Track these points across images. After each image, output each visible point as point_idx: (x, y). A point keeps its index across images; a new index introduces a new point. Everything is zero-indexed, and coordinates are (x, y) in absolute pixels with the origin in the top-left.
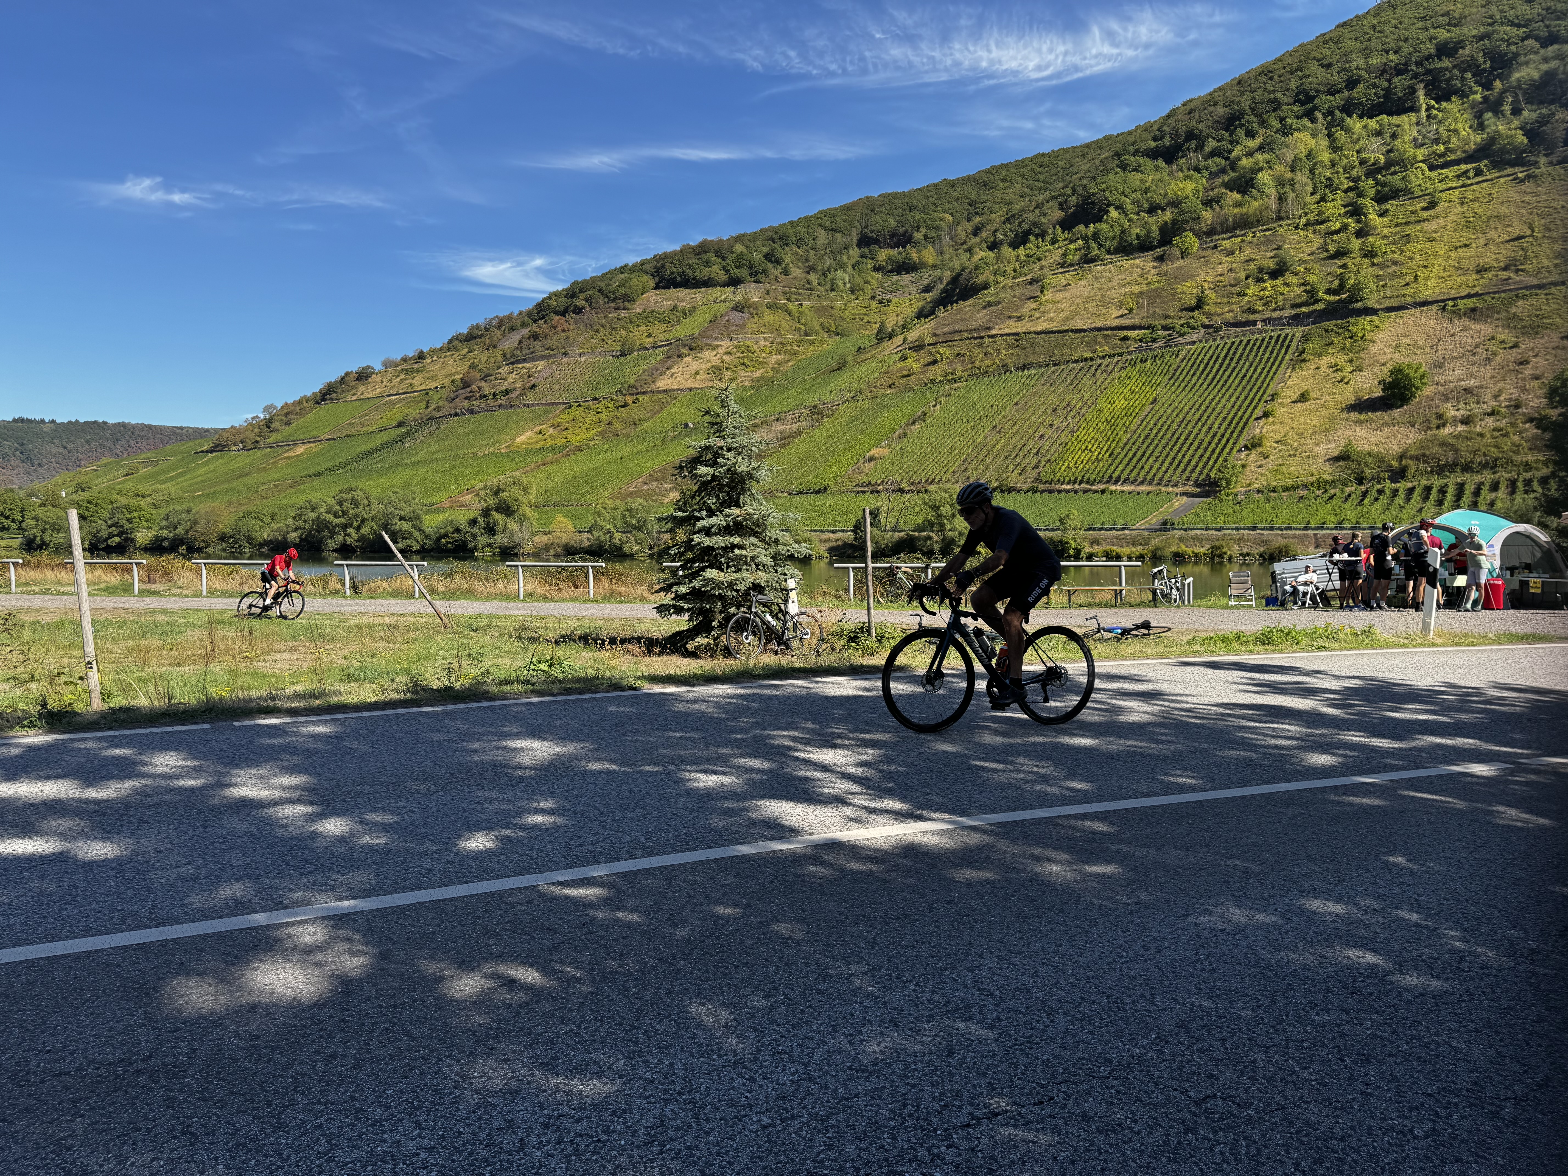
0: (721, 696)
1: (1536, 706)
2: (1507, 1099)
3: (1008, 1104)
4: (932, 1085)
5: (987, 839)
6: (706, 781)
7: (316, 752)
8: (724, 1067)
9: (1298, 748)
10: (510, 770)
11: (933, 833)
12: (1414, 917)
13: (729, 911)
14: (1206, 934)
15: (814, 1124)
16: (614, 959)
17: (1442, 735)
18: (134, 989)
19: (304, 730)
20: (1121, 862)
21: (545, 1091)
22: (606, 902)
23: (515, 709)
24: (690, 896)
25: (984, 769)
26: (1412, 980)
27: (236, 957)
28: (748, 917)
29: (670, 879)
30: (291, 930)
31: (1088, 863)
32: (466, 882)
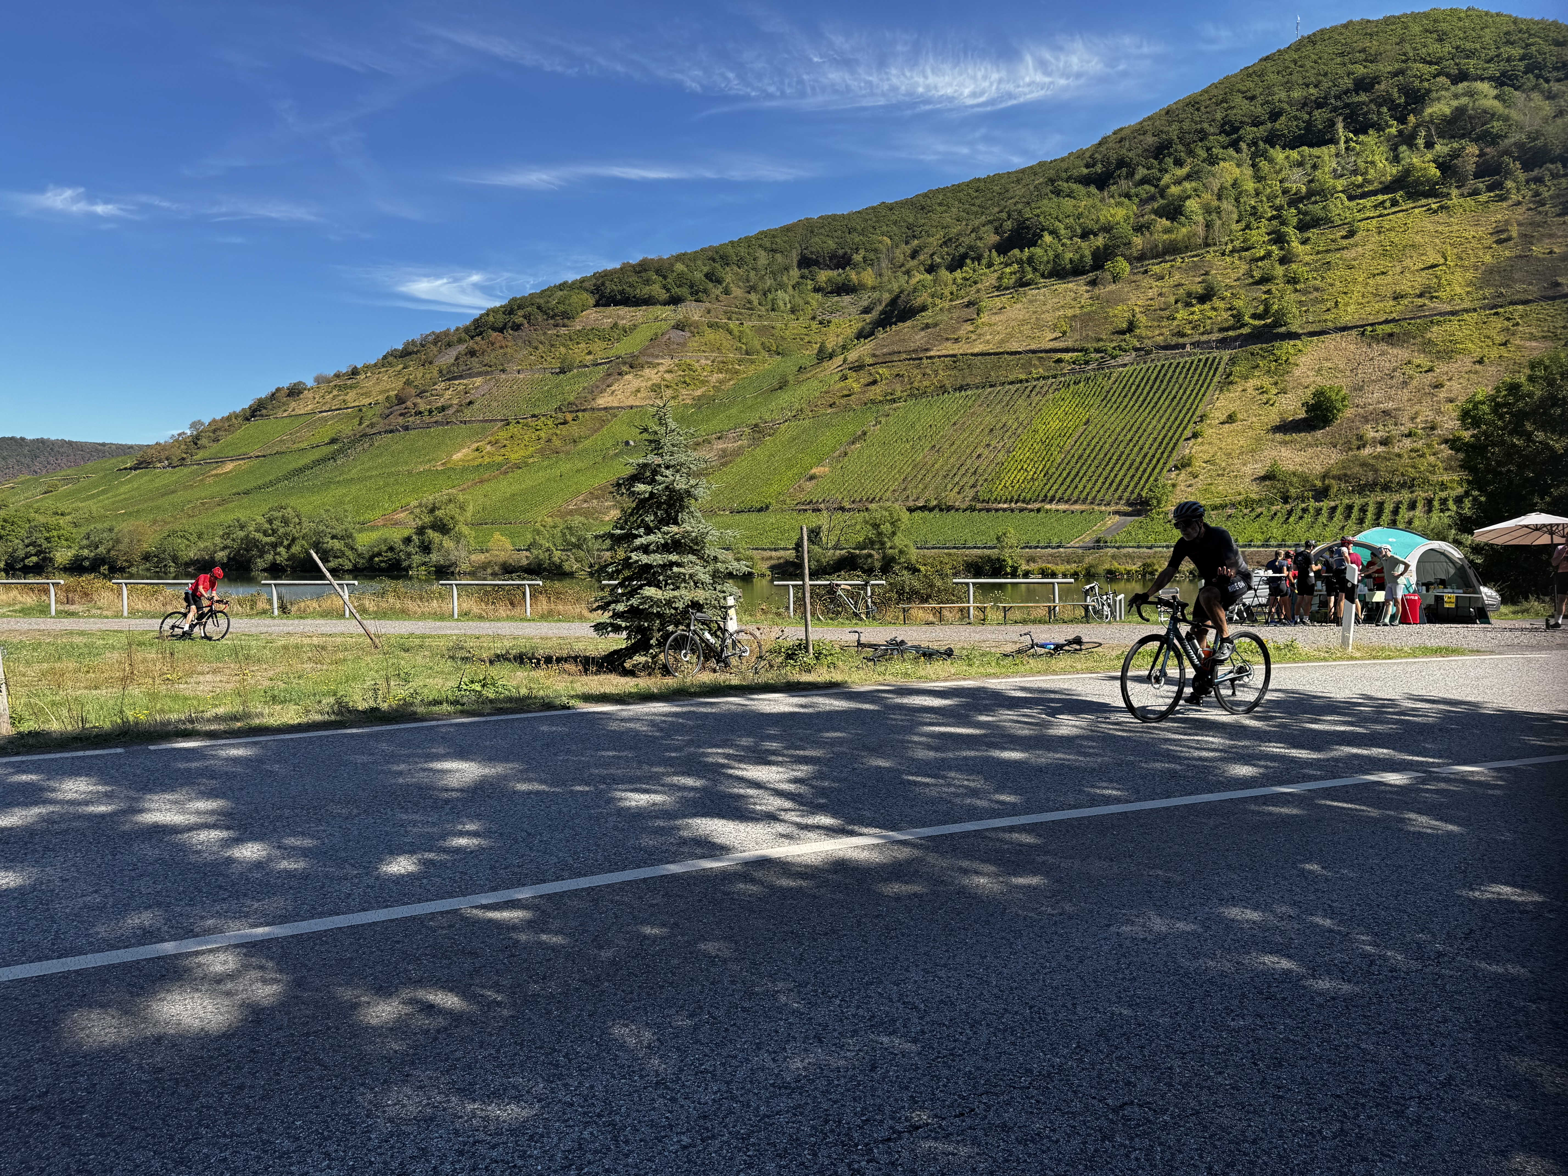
0: (655, 714)
1: (1447, 717)
2: (1411, 1098)
3: (929, 1117)
4: (855, 1099)
5: (917, 853)
6: (637, 800)
7: (234, 775)
8: (645, 1088)
9: (1221, 759)
10: (436, 793)
11: (863, 848)
12: (1328, 923)
13: (656, 931)
14: (1128, 943)
15: (734, 1142)
16: (536, 982)
17: (1358, 746)
18: (31, 1023)
19: (223, 753)
20: (1046, 874)
21: (461, 1117)
22: (529, 924)
23: (444, 730)
24: (616, 917)
25: (915, 783)
26: (1324, 984)
27: (142, 988)
28: (676, 936)
29: (597, 900)
30: (201, 959)
31: (1015, 875)
32: (386, 907)
